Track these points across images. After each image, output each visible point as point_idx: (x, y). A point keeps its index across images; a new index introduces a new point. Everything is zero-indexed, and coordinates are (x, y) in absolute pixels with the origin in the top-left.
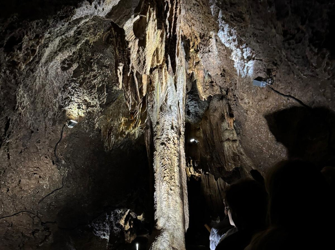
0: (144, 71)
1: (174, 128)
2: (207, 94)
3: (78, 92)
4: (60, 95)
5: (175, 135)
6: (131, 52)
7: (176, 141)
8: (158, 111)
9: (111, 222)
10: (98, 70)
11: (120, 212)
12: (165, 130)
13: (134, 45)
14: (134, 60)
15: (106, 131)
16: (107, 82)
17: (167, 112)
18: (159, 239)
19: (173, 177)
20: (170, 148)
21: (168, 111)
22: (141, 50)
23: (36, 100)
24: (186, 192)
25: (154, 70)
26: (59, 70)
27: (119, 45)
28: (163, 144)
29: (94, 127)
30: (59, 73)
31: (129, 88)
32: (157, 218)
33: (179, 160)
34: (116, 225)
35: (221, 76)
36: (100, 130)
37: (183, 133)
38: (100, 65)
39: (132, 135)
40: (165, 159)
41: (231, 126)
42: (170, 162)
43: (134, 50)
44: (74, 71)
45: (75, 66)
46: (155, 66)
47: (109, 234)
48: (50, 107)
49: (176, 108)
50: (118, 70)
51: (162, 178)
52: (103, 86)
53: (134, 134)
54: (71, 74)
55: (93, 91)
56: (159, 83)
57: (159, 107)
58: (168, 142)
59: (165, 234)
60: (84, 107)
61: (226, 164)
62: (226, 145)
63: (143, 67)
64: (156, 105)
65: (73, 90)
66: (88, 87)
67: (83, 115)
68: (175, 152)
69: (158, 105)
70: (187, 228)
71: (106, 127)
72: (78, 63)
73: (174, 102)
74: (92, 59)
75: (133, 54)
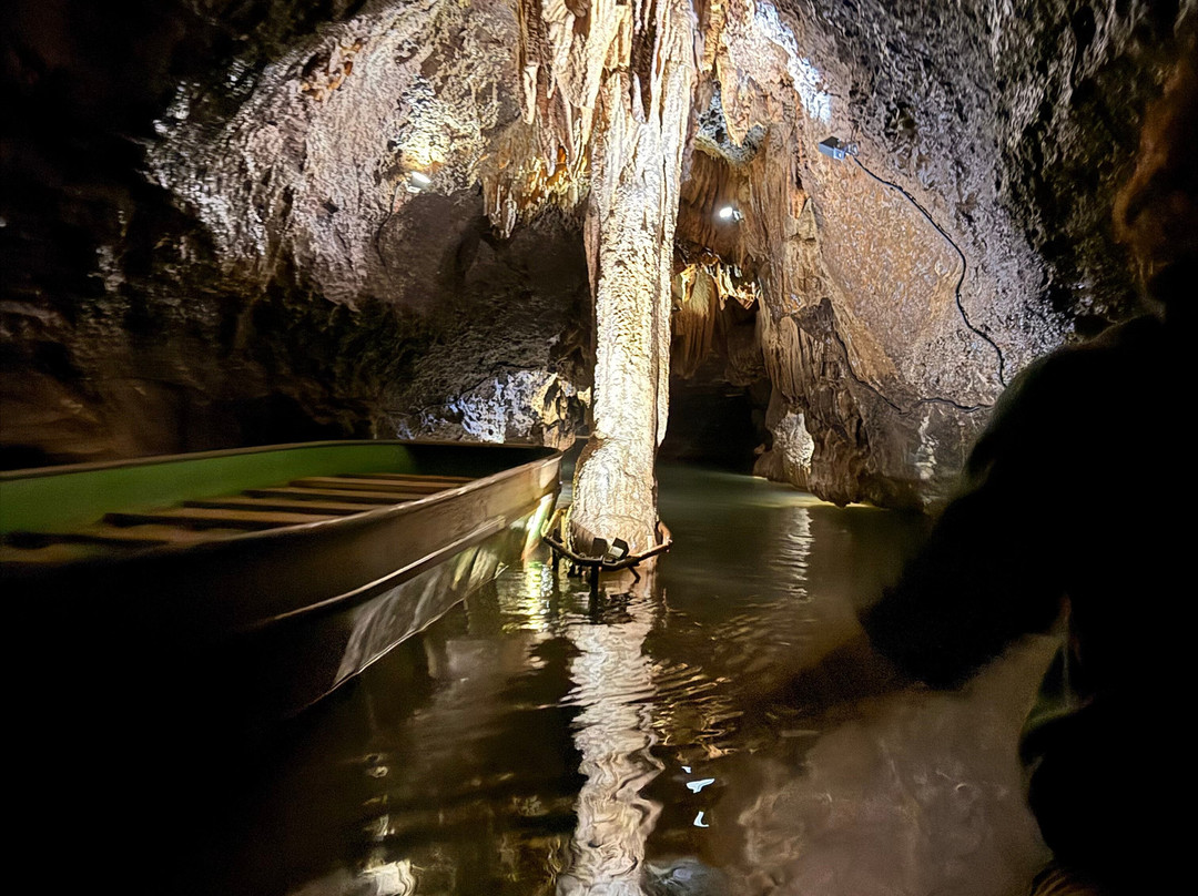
0: (583, 99)
1: (649, 225)
2: (743, 130)
3: (430, 110)
4: (389, 118)
5: (648, 243)
6: (555, 52)
7: (650, 258)
8: (615, 186)
9: (509, 402)
10: (478, 53)
11: (532, 379)
12: (626, 231)
13: (563, 34)
14: (561, 71)
15: (496, 192)
16: (500, 77)
17: (634, 187)
18: (599, 454)
19: (637, 337)
20: (634, 274)
21: (636, 184)
22: (579, 46)
23: (343, 140)
24: (665, 367)
25: (611, 74)
26: (391, 64)
27: (530, 13)
28: (620, 263)
29: (466, 183)
30: (388, 72)
31: (551, 122)
32: (598, 416)
33: (655, 301)
34: (520, 409)
35: (780, 86)
36: (481, 188)
37: (669, 236)
38: (483, 39)
39: (562, 196)
40: (623, 297)
41: (796, 211)
42: (633, 304)
43: (561, 45)
44: (422, 64)
45: (425, 52)
46: (615, 66)
47: (503, 430)
48: (370, 149)
49: (656, 178)
50: (525, 76)
51: (614, 339)
52: (490, 85)
53: (567, 195)
54: (415, 72)
55: (464, 103)
56: (622, 109)
57: (617, 175)
58: (632, 259)
59: (612, 447)
60: (444, 140)
61: (786, 296)
62: (790, 249)
63: (581, 88)
64: (609, 168)
65: (421, 107)
66: (454, 96)
67: (441, 160)
68: (647, 282)
69: (614, 170)
70: (661, 437)
71: (495, 179)
72: (433, 43)
73: (652, 161)
74: (463, 29)
75: (559, 56)
